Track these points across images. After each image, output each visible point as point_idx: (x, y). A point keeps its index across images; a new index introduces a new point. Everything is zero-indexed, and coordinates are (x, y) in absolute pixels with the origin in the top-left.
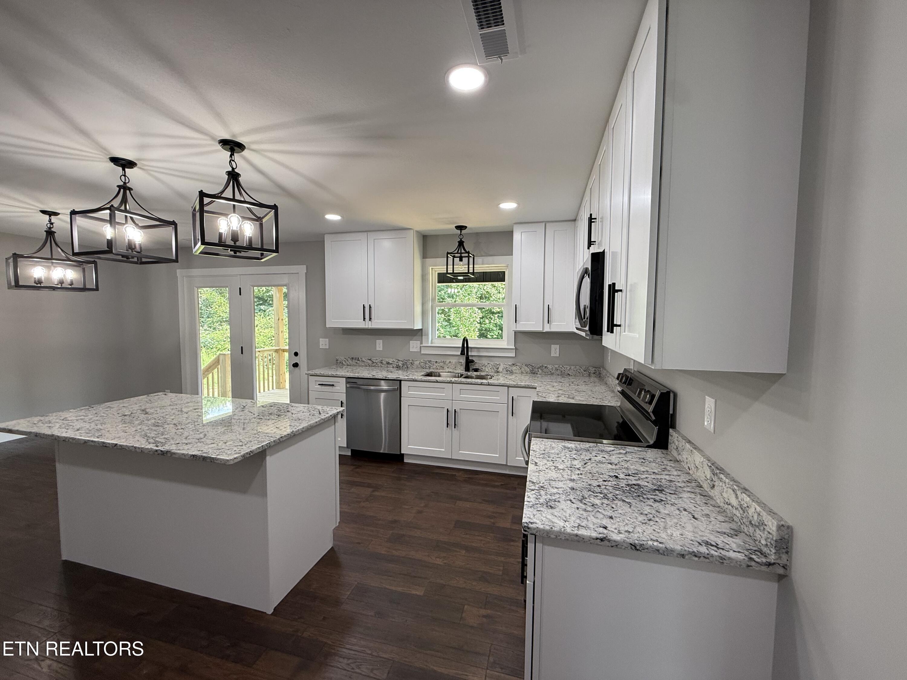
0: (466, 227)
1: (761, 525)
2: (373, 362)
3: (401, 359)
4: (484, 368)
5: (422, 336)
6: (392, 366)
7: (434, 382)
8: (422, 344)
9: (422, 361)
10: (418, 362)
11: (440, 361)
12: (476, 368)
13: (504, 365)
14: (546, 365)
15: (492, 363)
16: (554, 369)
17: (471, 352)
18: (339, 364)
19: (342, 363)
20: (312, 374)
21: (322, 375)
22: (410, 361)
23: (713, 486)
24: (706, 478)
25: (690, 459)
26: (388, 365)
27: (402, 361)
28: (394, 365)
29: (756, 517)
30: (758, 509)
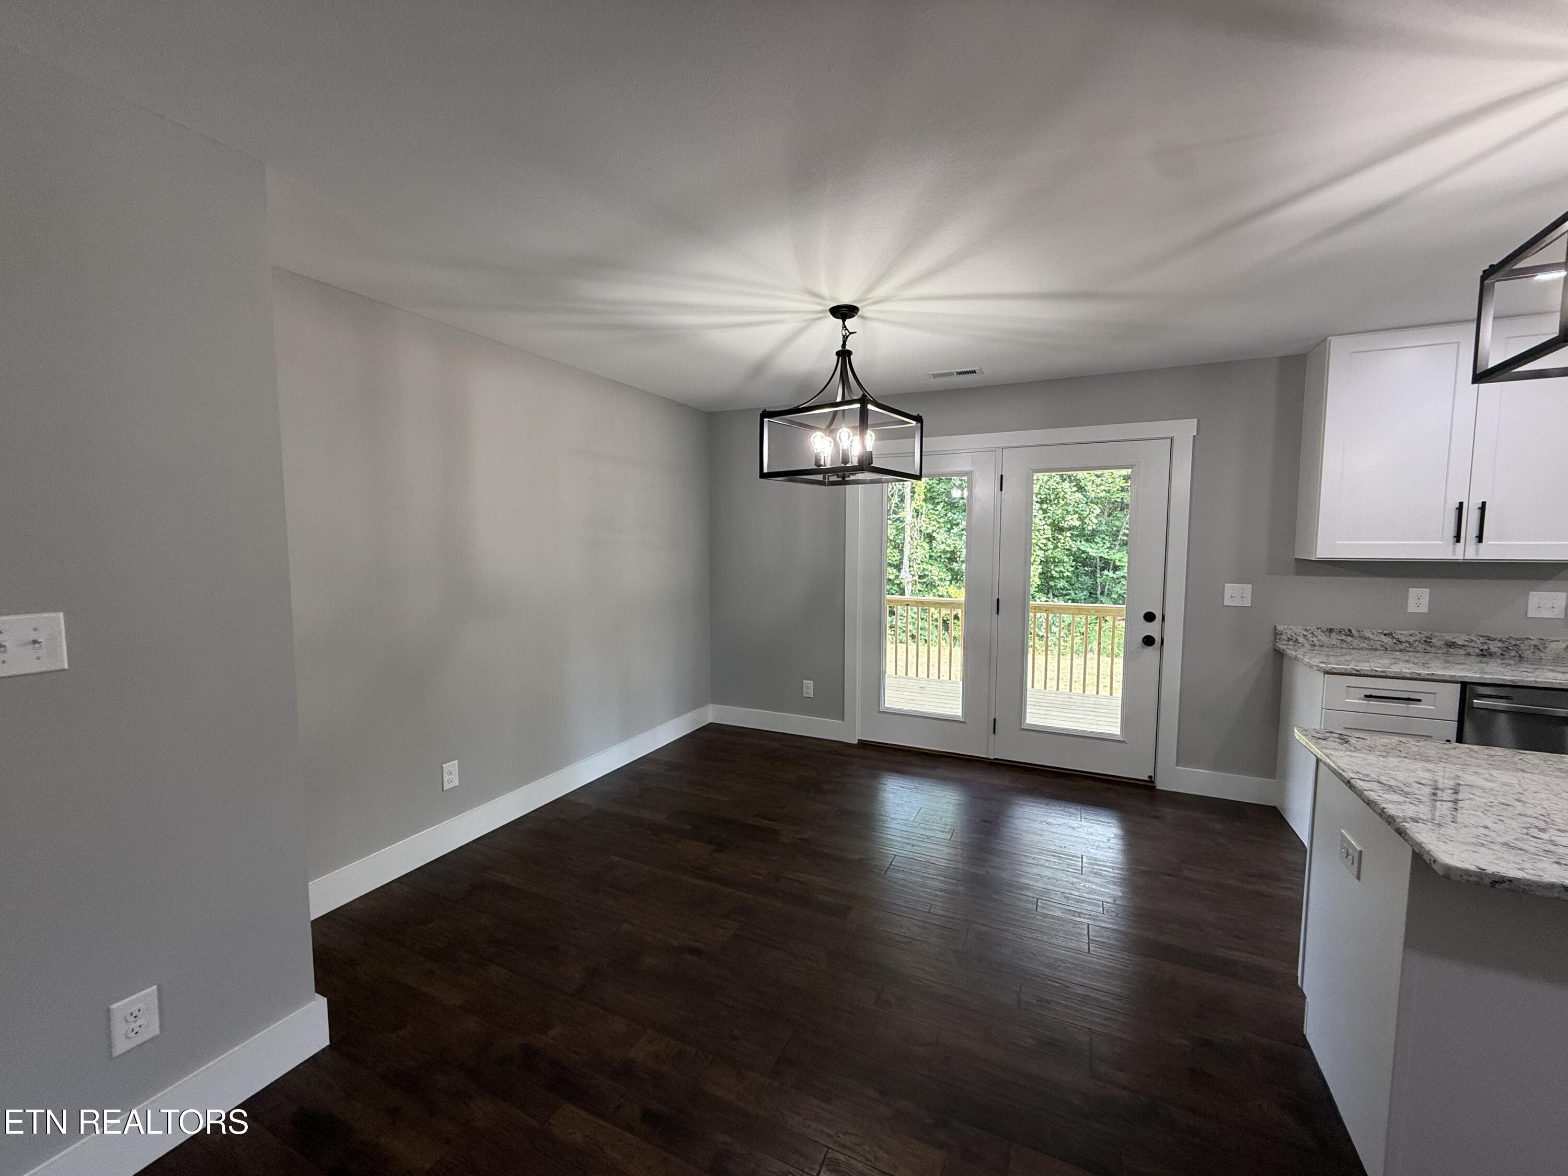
2: (1398, 639)
3: (1498, 637)
18: (1285, 642)
19: (1294, 639)
20: (1343, 671)
21: (1380, 674)
22: (1533, 643)
26: (1451, 650)
27: (1501, 640)
28: (1470, 650)
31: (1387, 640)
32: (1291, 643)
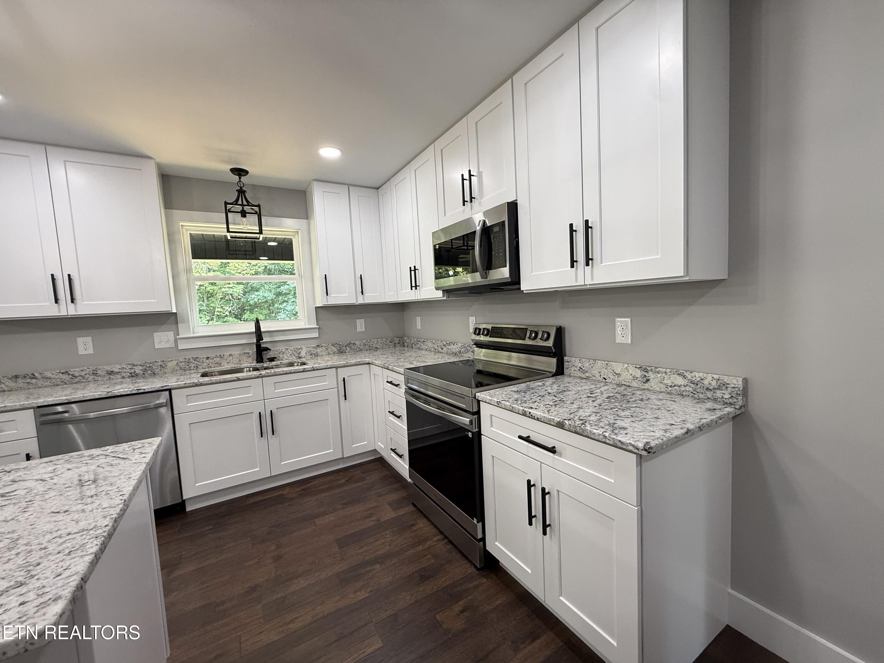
1: (721, 386)
2: (73, 375)
3: (139, 363)
4: (281, 356)
5: (177, 323)
6: (119, 376)
7: (234, 381)
8: (179, 335)
9: (180, 360)
10: (174, 363)
11: (214, 355)
12: (270, 357)
13: (307, 349)
14: (353, 342)
15: (292, 348)
16: (362, 344)
22: (159, 364)
23: (648, 380)
24: (635, 378)
25: (606, 371)
26: (111, 376)
27: (141, 365)
28: (124, 374)
29: (714, 383)
30: (716, 377)
31: (64, 377)
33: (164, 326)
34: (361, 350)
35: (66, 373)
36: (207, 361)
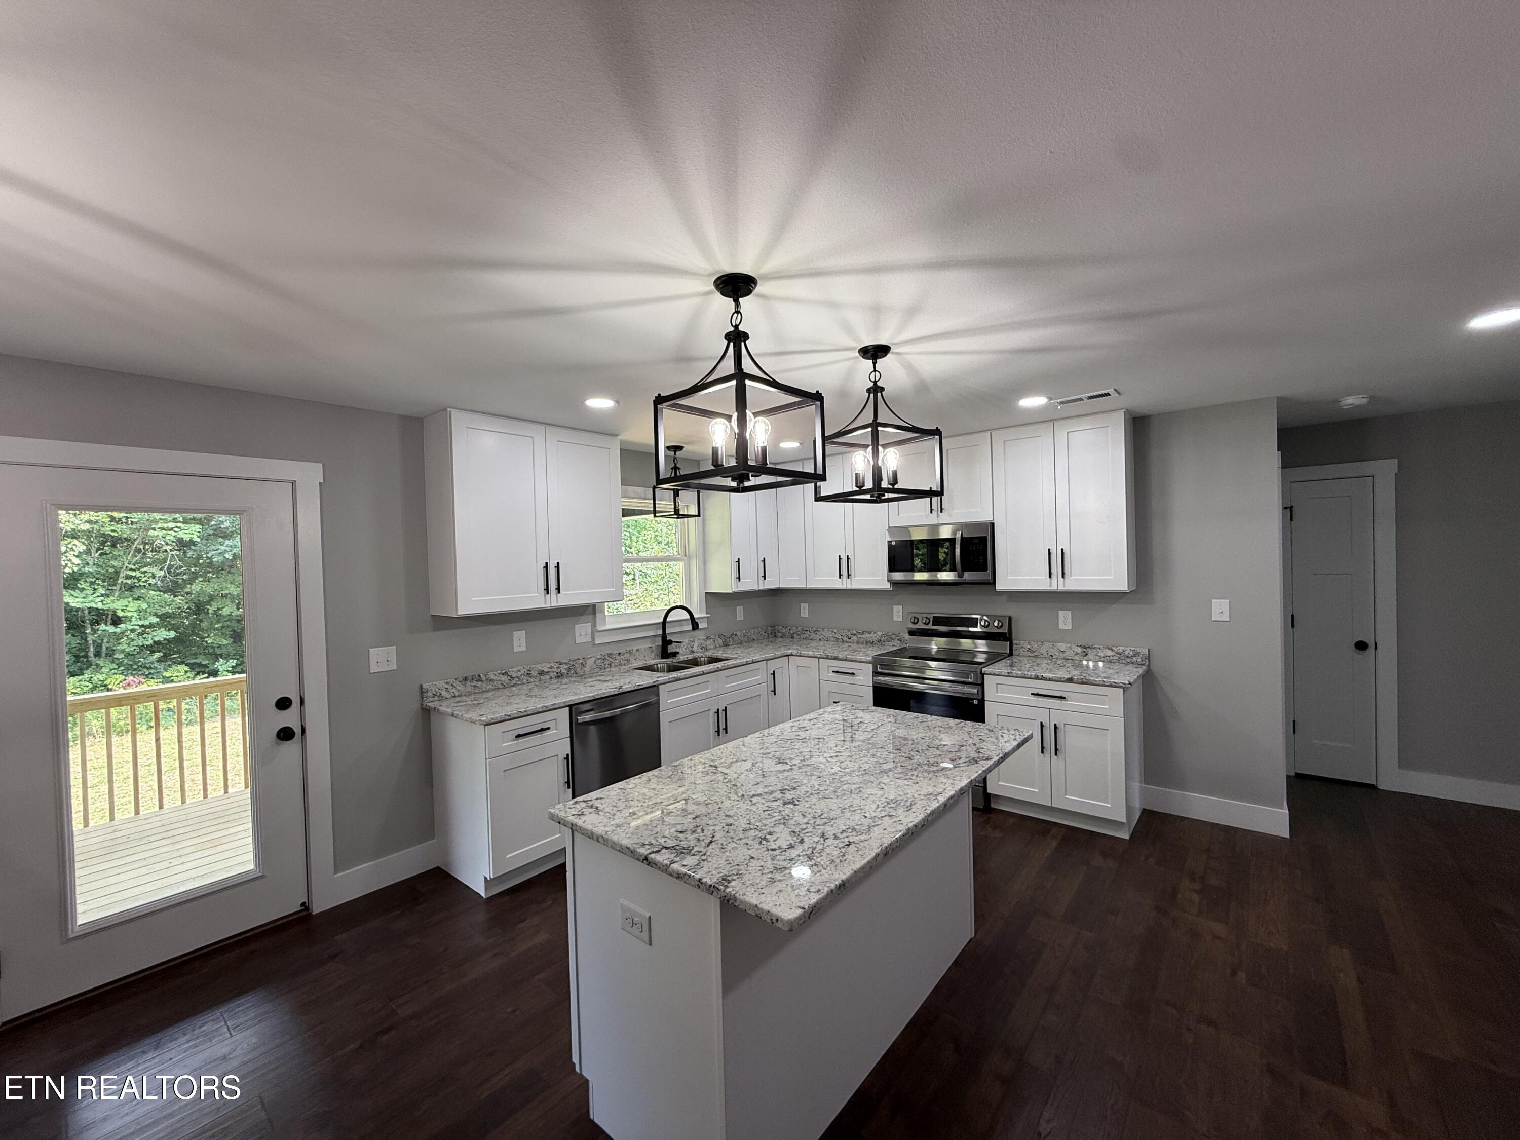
0: (680, 448)
2: (511, 676)
3: (564, 661)
5: (595, 616)
6: (548, 677)
8: (596, 627)
9: (598, 657)
10: (593, 659)
11: (624, 651)
13: (699, 641)
14: (738, 634)
17: (669, 627)
18: (431, 699)
19: (438, 694)
20: (499, 719)
21: (526, 714)
22: (580, 661)
23: (1087, 654)
24: (1077, 654)
25: (1053, 650)
26: (541, 677)
27: (566, 663)
28: (552, 674)
29: (1131, 653)
30: (1132, 649)
31: (504, 679)
32: (436, 698)
33: (583, 617)
34: (741, 643)
35: (506, 673)
36: (619, 658)
